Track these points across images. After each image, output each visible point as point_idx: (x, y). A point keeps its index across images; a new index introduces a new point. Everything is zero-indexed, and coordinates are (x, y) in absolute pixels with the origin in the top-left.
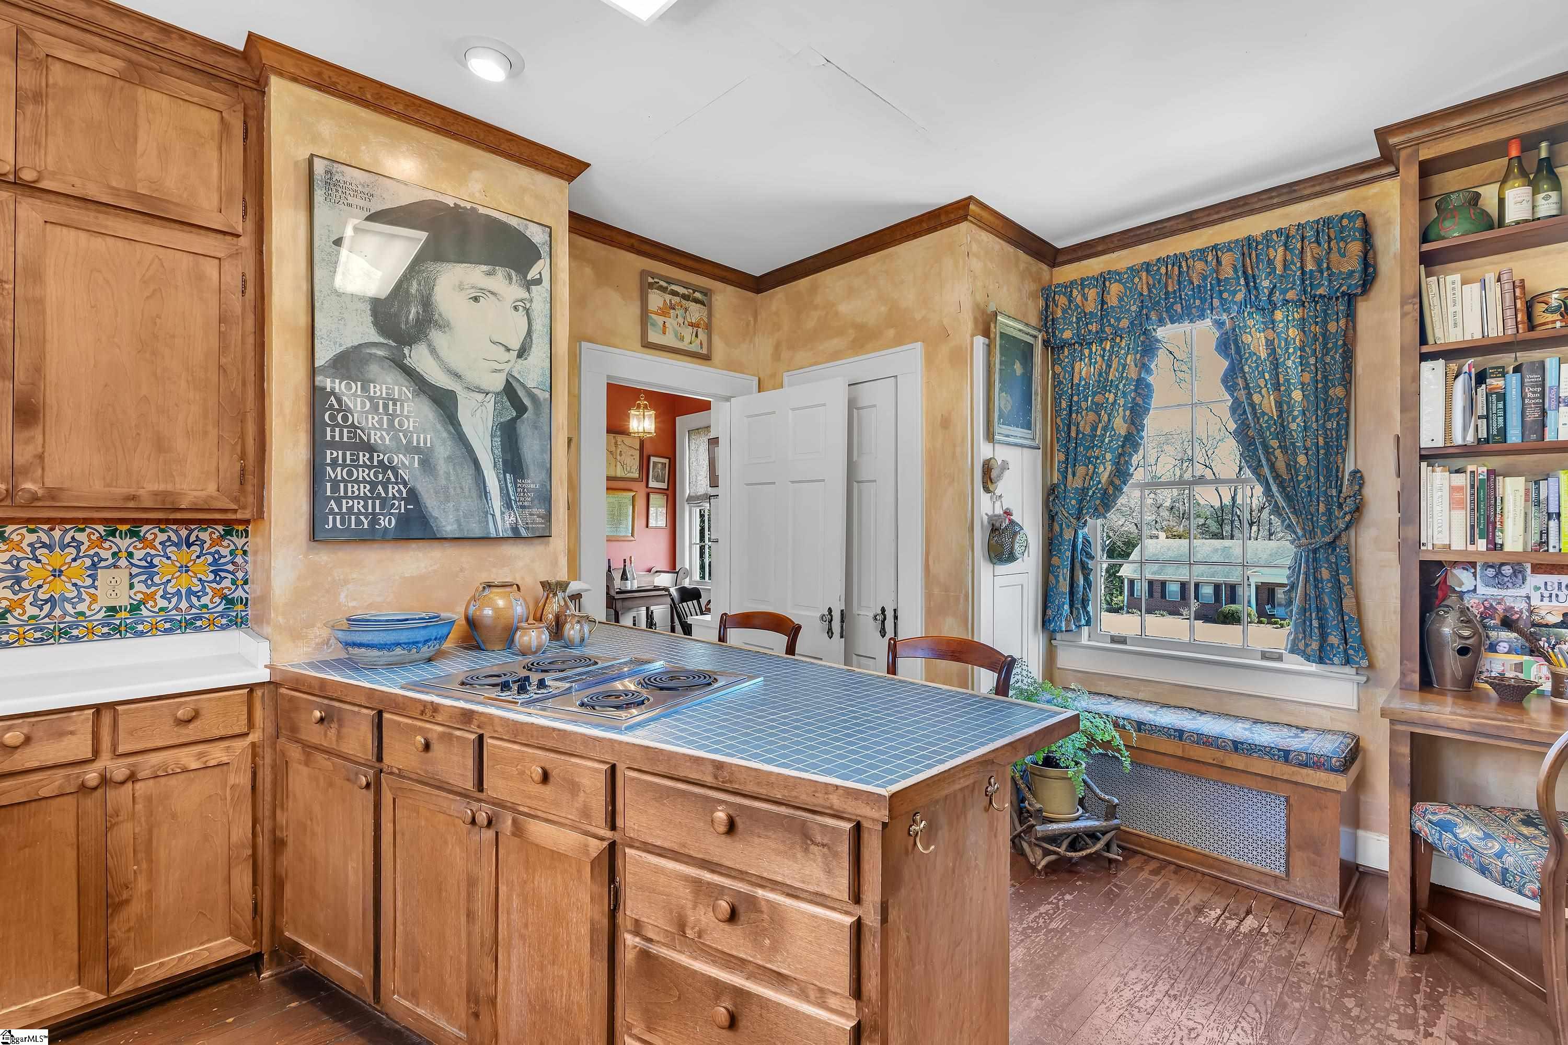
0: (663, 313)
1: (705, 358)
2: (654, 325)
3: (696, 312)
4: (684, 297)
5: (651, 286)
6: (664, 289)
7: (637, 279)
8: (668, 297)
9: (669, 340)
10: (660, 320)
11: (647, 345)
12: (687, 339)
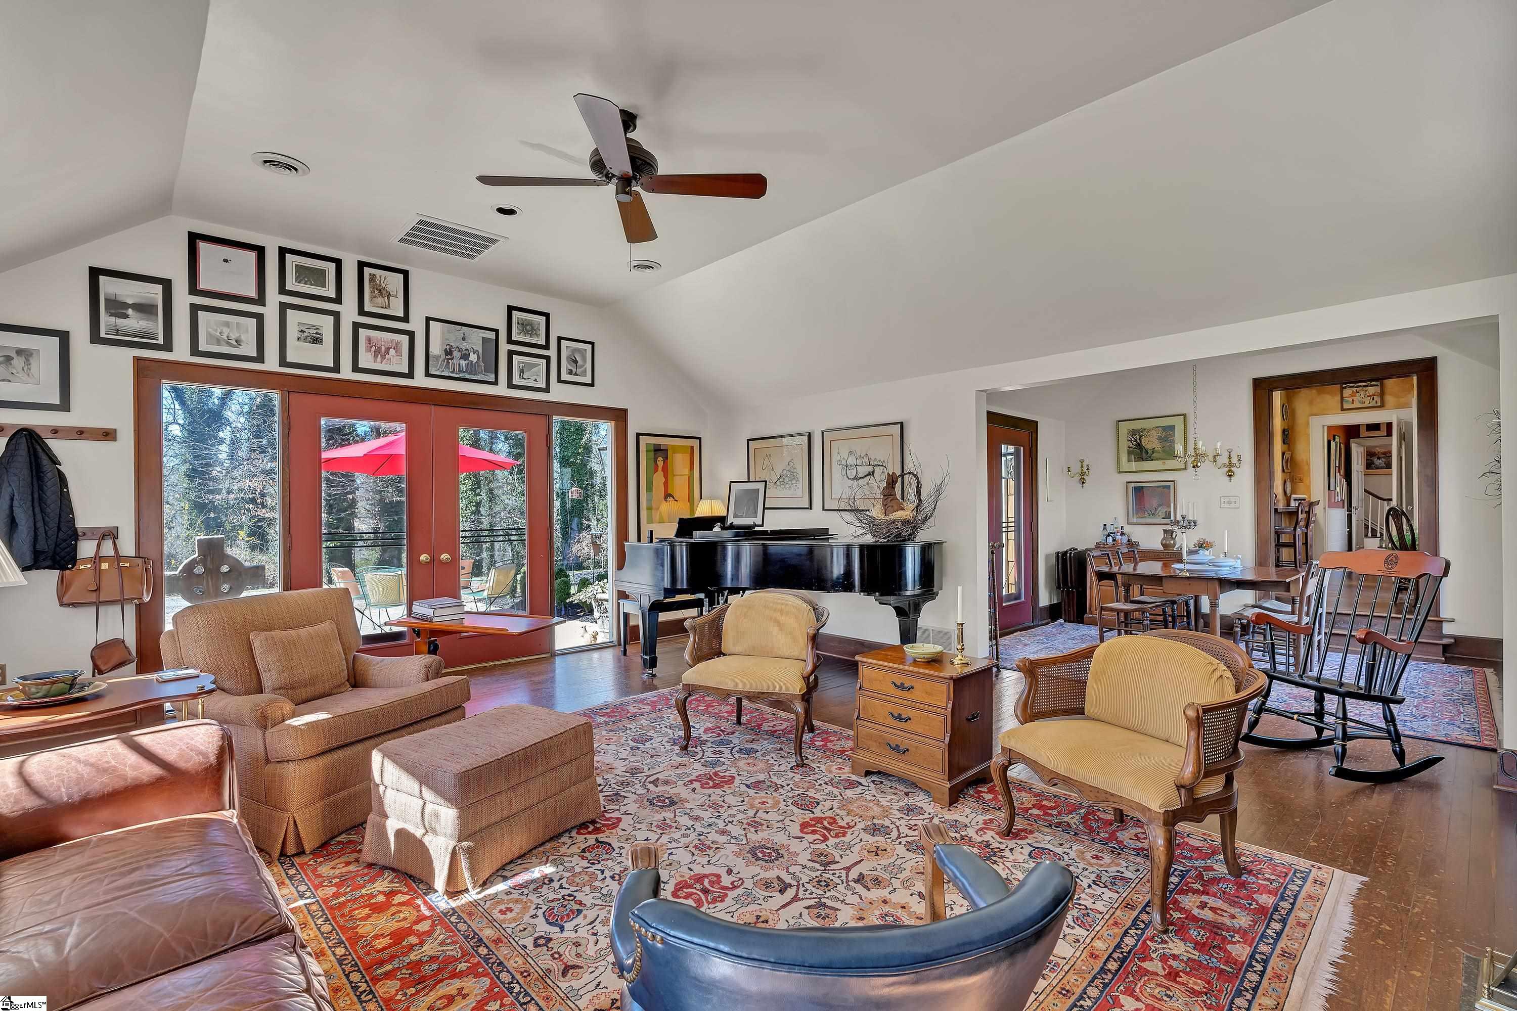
0: (1353, 395)
1: (1382, 406)
2: (1347, 401)
3: (1373, 390)
4: (1365, 386)
5: (1344, 388)
6: (1354, 387)
7: (1338, 387)
8: (1354, 390)
9: (1357, 405)
10: (1350, 399)
11: (1342, 409)
12: (1367, 402)
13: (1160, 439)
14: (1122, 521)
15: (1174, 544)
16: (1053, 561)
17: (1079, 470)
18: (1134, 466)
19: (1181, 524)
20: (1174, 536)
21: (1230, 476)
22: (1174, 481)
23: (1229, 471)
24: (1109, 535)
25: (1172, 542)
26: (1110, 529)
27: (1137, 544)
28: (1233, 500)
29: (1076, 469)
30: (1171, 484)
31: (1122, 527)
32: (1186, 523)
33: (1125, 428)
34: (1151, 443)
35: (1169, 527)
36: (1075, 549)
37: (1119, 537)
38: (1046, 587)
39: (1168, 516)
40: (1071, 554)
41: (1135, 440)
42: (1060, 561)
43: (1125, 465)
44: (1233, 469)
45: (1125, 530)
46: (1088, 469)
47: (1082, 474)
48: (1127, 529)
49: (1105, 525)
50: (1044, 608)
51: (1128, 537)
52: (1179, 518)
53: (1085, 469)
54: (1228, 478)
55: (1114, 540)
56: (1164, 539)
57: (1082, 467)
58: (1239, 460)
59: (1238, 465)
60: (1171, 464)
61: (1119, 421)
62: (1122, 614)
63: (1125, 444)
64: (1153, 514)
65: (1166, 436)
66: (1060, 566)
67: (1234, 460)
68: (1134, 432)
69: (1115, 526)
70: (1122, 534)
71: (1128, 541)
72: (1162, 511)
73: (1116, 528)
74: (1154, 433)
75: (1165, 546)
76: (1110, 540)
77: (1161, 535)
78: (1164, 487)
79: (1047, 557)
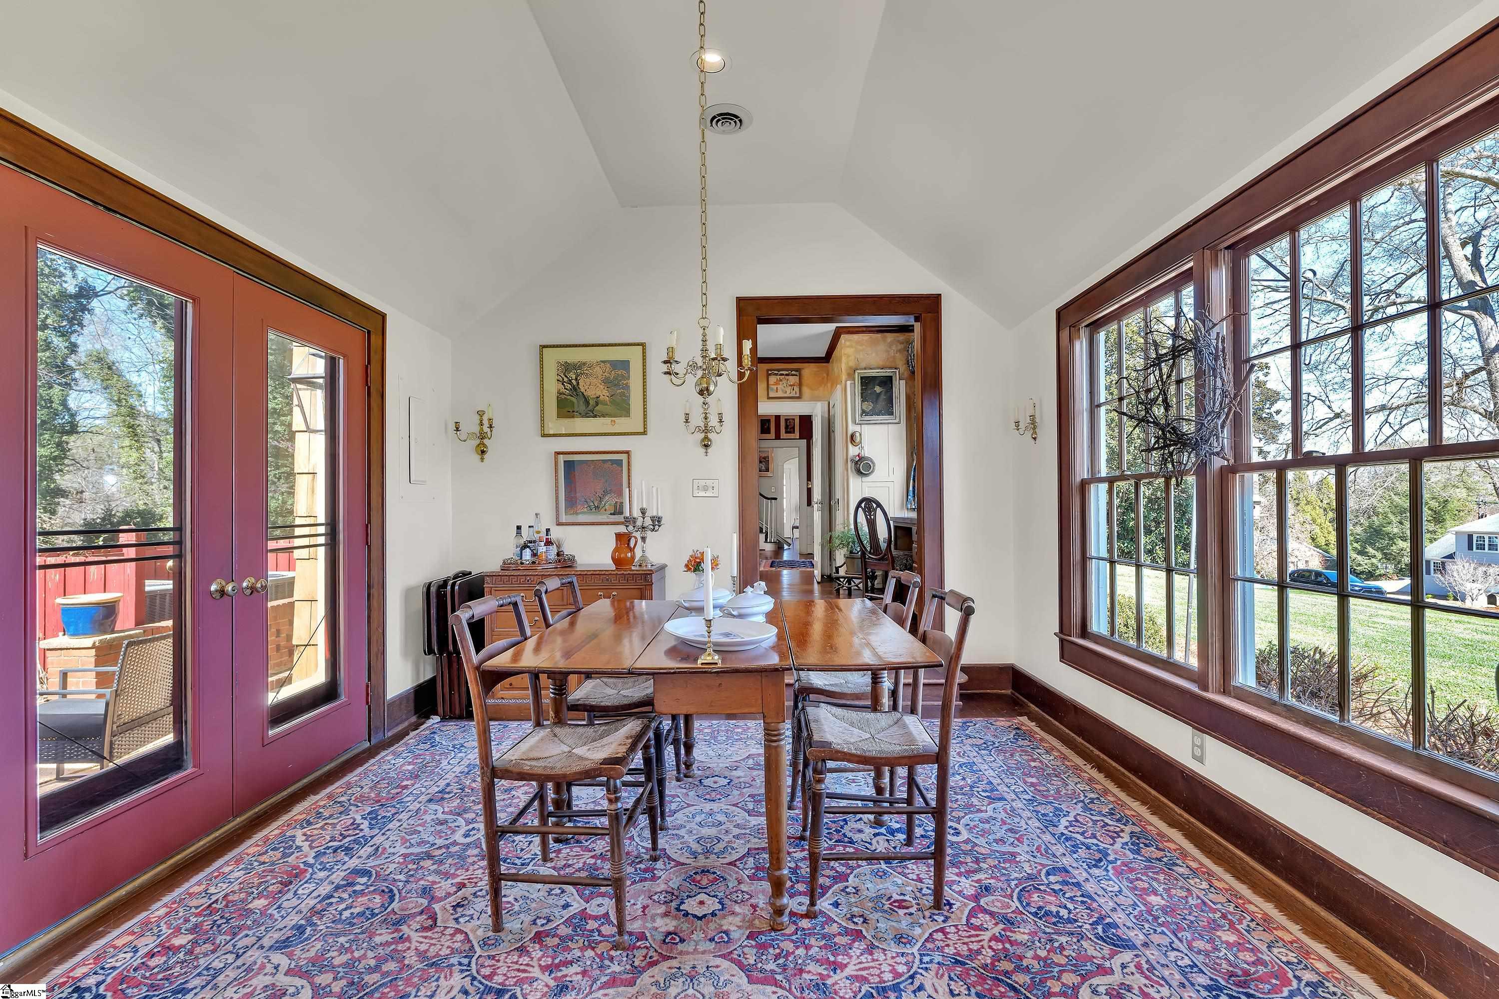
0: (776, 383)
1: (799, 398)
2: (772, 389)
3: (793, 380)
4: (787, 375)
5: (770, 374)
6: (776, 374)
7: (765, 372)
8: (778, 377)
9: (780, 394)
10: (775, 387)
11: (769, 398)
12: (788, 392)
13: (606, 382)
14: (547, 521)
15: (633, 558)
16: (419, 603)
17: (476, 429)
18: (565, 425)
19: (639, 523)
20: (632, 545)
21: (706, 446)
22: (627, 452)
23: (706, 438)
24: (525, 546)
25: (629, 555)
26: (526, 535)
27: (572, 559)
28: (709, 483)
29: (470, 425)
30: (624, 457)
31: (548, 530)
32: (648, 522)
33: (553, 358)
34: (593, 388)
35: (622, 529)
36: (465, 574)
37: (542, 549)
38: (405, 654)
39: (618, 510)
40: (453, 585)
41: (570, 382)
42: (433, 601)
43: (554, 425)
44: (710, 435)
45: (553, 536)
46: (491, 427)
47: (482, 436)
48: (557, 533)
49: (519, 528)
50: (401, 698)
51: (558, 547)
52: (636, 513)
53: (486, 429)
54: (703, 450)
55: (534, 555)
56: (615, 551)
57: (481, 424)
58: (721, 421)
59: (718, 429)
60: (622, 424)
61: (543, 347)
62: (550, 785)
63: (552, 387)
64: (597, 508)
65: (615, 378)
66: (433, 611)
67: (713, 421)
68: (566, 367)
69: (536, 529)
70: (548, 543)
71: (558, 554)
72: (609, 501)
73: (538, 532)
74: (598, 370)
75: (617, 561)
76: (527, 555)
77: (612, 544)
78: (613, 462)
79: (408, 593)
